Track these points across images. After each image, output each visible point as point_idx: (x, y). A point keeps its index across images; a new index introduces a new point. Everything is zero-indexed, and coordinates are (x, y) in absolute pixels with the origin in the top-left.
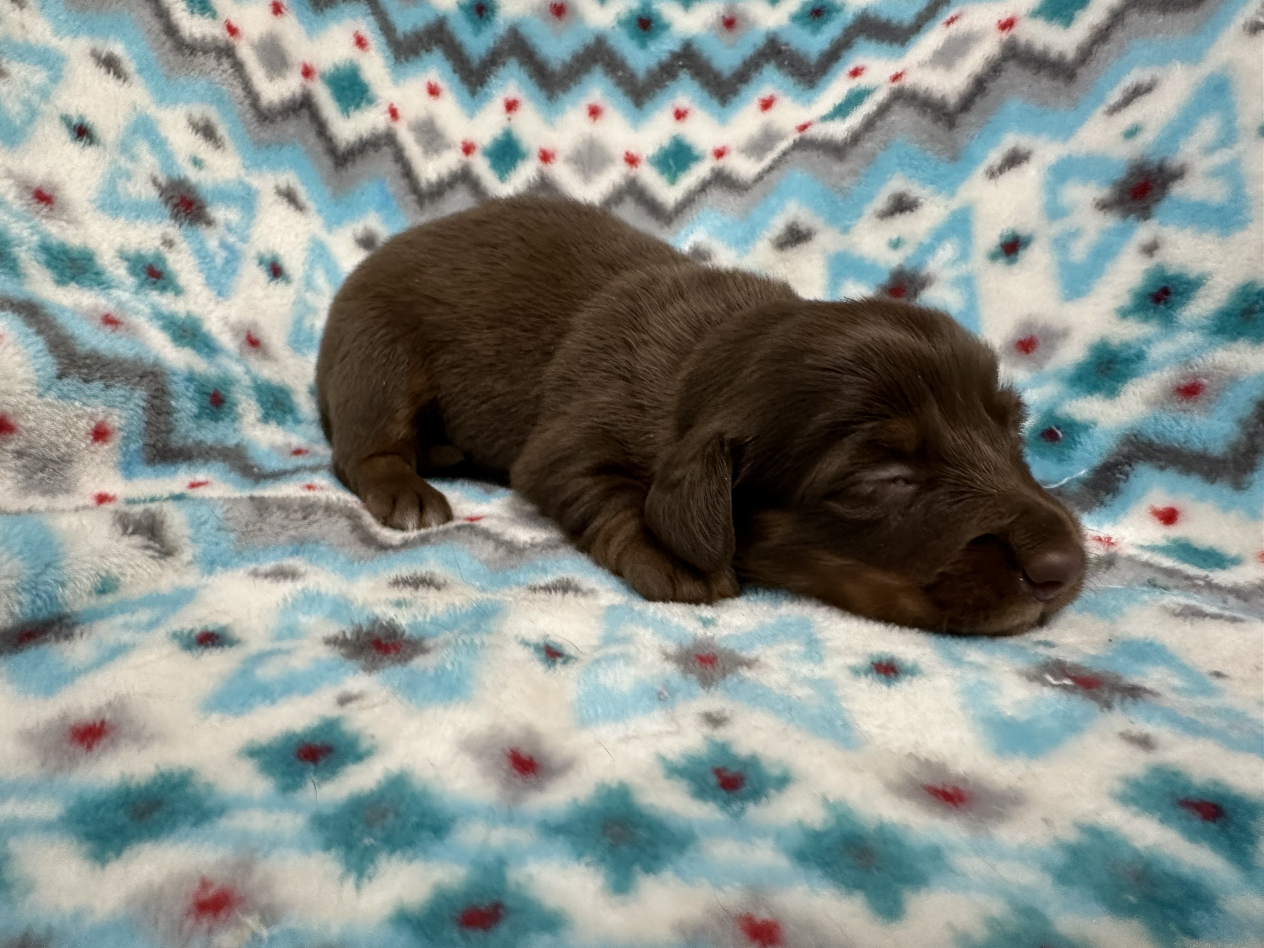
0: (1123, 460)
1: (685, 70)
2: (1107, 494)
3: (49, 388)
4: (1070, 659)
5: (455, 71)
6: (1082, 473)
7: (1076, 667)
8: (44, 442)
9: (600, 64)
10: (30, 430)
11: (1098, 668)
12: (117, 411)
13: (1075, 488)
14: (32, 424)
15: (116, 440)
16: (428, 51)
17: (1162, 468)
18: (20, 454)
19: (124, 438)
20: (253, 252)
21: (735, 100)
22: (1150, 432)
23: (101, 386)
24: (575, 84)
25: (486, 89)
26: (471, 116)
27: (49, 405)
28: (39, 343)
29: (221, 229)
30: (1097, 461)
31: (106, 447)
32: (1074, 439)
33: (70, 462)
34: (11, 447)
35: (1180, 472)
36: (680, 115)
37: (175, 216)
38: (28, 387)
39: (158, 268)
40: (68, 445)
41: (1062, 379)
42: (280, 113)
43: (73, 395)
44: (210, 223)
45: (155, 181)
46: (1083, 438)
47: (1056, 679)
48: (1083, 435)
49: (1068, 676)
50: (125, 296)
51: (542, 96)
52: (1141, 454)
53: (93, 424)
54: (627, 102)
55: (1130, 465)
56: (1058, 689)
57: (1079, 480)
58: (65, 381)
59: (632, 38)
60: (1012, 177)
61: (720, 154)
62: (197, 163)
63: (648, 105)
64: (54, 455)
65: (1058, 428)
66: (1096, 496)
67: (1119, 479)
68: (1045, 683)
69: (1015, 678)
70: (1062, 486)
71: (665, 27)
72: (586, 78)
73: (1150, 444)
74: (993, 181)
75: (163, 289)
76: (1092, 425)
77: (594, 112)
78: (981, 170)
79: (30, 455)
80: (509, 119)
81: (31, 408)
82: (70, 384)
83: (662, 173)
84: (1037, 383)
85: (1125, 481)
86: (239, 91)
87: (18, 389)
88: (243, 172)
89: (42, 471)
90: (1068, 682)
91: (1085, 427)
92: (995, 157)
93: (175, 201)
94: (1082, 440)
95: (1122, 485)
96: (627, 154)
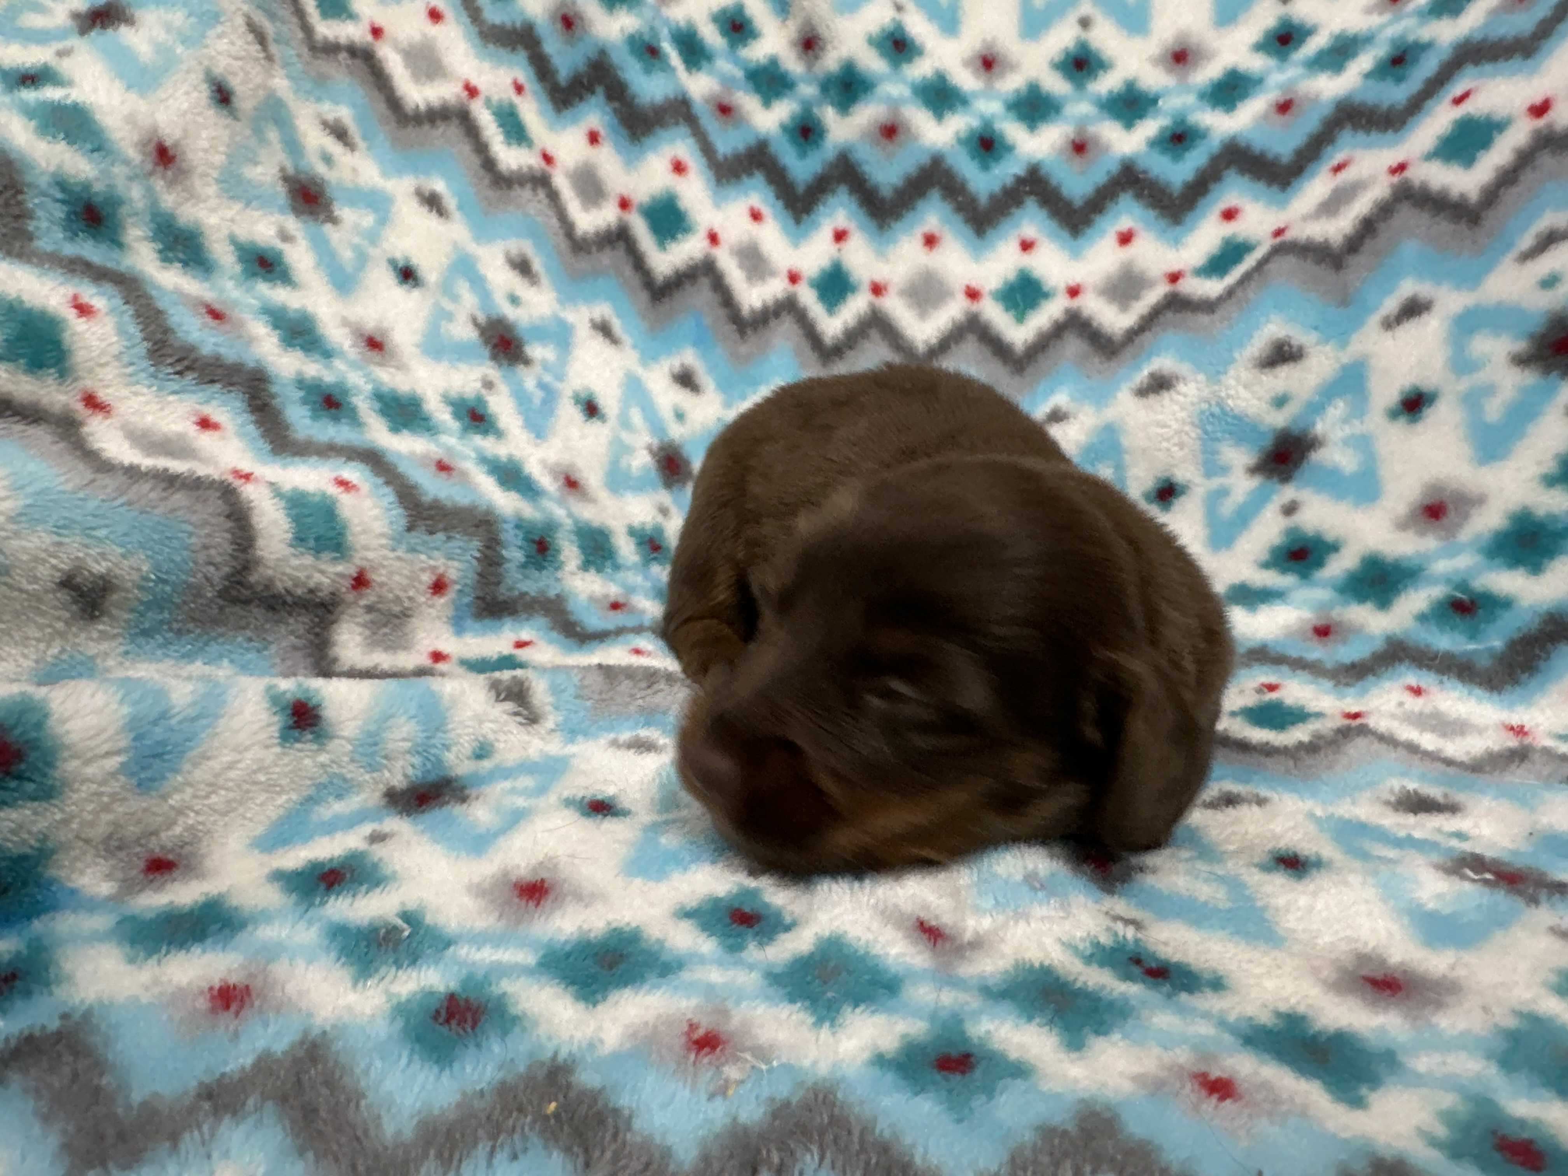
0: (1545, 637)
1: (1032, 197)
2: (1524, 672)
3: (399, 542)
4: (1489, 854)
5: (778, 197)
7: (1495, 862)
8: (391, 596)
9: (936, 189)
10: (381, 585)
11: (1520, 863)
12: (456, 564)
14: (383, 579)
15: (451, 594)
16: (750, 174)
18: (370, 609)
19: (460, 591)
20: (569, 393)
21: (1089, 231)
23: (445, 538)
24: (908, 210)
25: (813, 216)
26: (796, 245)
27: (399, 558)
28: (389, 495)
29: (537, 369)
30: (1514, 634)
31: (442, 600)
33: (409, 616)
34: (363, 602)
36: (1026, 246)
37: (494, 357)
38: (384, 541)
39: (480, 411)
40: (410, 599)
42: (595, 243)
43: (419, 548)
44: (527, 362)
45: (475, 322)
46: (1503, 613)
47: (1476, 872)
48: (1503, 609)
49: (1489, 871)
50: (451, 441)
51: (872, 225)
53: (434, 578)
54: (968, 231)
55: (1552, 643)
56: (1480, 884)
57: (1492, 652)
58: (414, 533)
59: (973, 158)
60: (1410, 330)
61: (1074, 292)
62: (514, 300)
63: (991, 233)
64: (397, 609)
66: (1512, 674)
68: (1464, 877)
69: (1432, 870)
71: (1010, 149)
72: (921, 205)
74: (1389, 334)
75: (485, 432)
76: (1513, 601)
77: (930, 241)
78: (1374, 320)
79: (378, 610)
80: (839, 250)
81: (385, 563)
82: (418, 537)
83: (1007, 309)
84: (1446, 553)
85: (1546, 660)
86: (555, 222)
87: (375, 543)
88: (558, 307)
89: (385, 625)
90: (1488, 876)
91: (1506, 602)
92: (1391, 305)
93: (495, 341)
94: (1501, 615)
95: (1542, 664)
96: (968, 287)
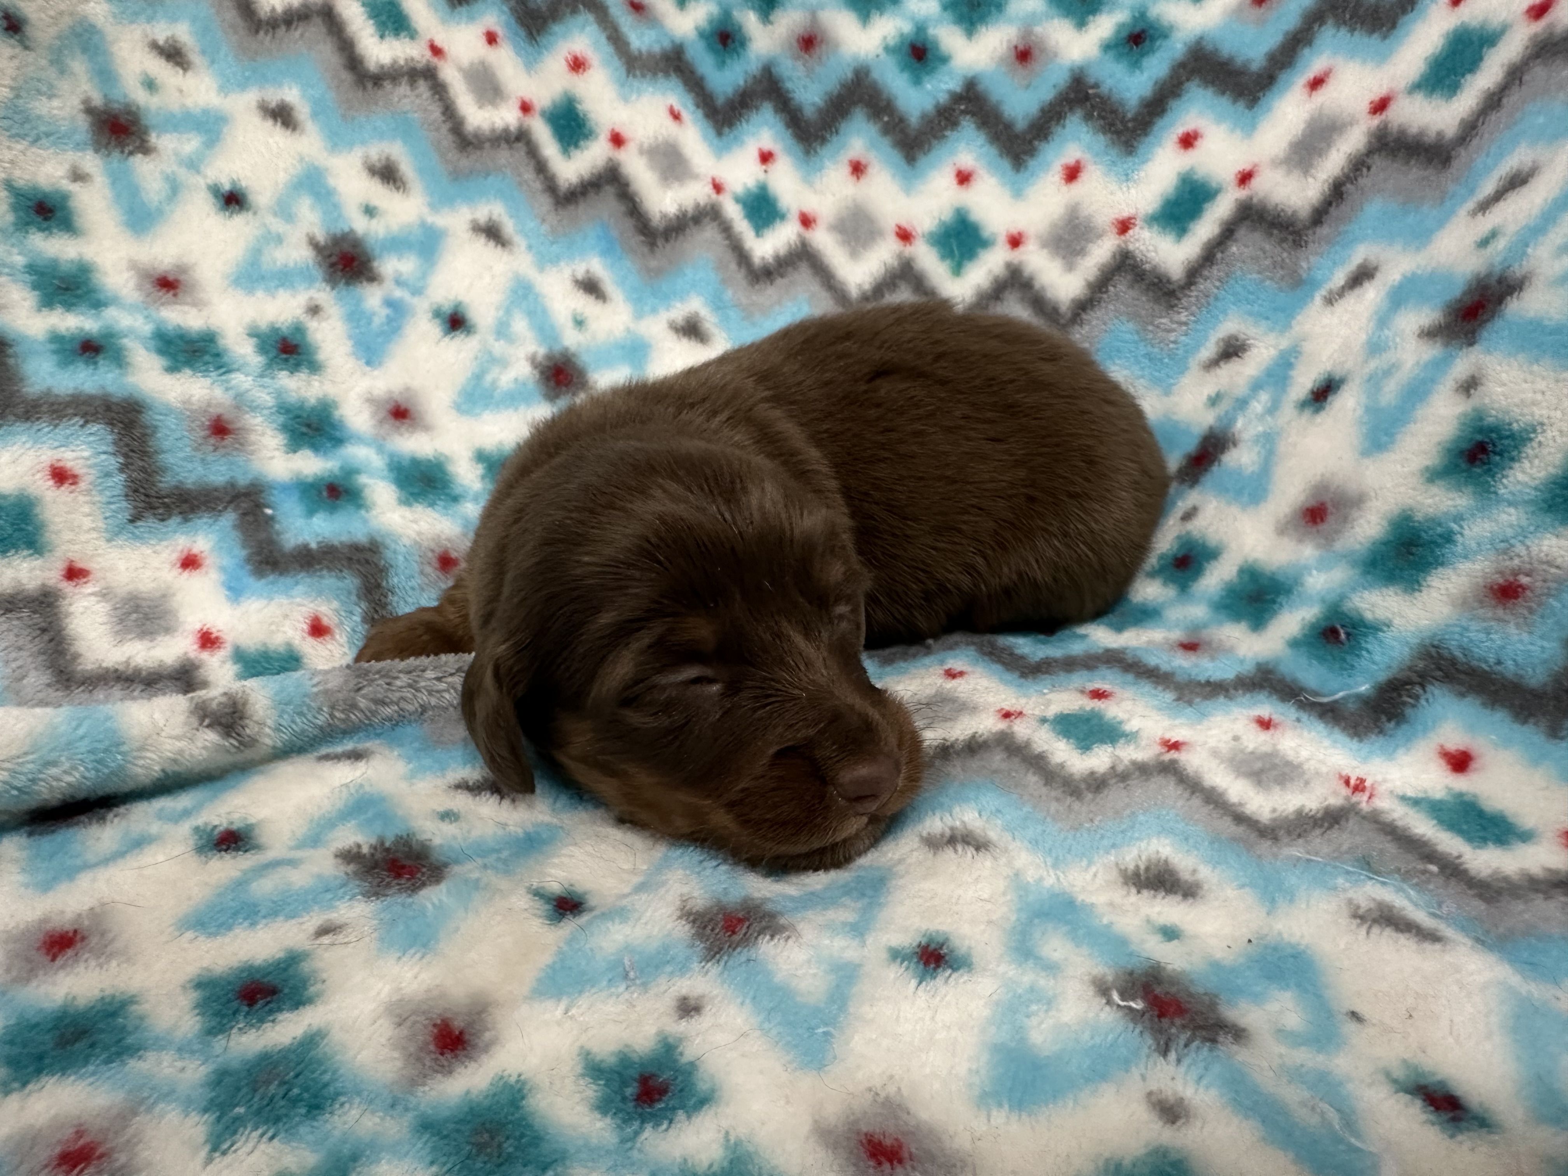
0: (1417, 679)
1: (968, 117)
2: (1389, 720)
5: (697, 105)
6: (1364, 688)
9: (861, 106)
13: (1352, 706)
16: (666, 76)
17: (1462, 695)
20: (428, 306)
21: (1032, 163)
22: (1453, 646)
24: (832, 133)
25: (736, 131)
26: (718, 155)
29: (387, 285)
30: (1383, 676)
31: (200, 574)
32: (1359, 643)
35: (1484, 705)
36: (963, 178)
37: (330, 278)
39: (295, 341)
41: (1354, 564)
44: (374, 278)
45: (312, 242)
46: (1371, 644)
48: (1370, 639)
50: (246, 382)
52: (1439, 674)
54: (897, 157)
55: (1423, 687)
57: (1358, 696)
59: (903, 70)
62: (369, 211)
63: (922, 161)
65: (1343, 626)
66: (1377, 721)
67: (1404, 703)
68: (1109, 1001)
70: (1336, 702)
71: (944, 59)
72: (845, 127)
73: (1453, 662)
75: (296, 367)
76: (1385, 629)
77: (857, 169)
80: (765, 172)
83: (943, 257)
84: (1323, 565)
85: (1413, 706)
88: (428, 211)
90: (1141, 1003)
91: (1375, 628)
93: (335, 260)
94: (1369, 646)
95: (1408, 711)
96: (899, 226)
